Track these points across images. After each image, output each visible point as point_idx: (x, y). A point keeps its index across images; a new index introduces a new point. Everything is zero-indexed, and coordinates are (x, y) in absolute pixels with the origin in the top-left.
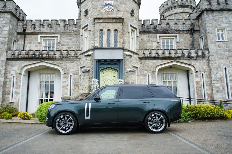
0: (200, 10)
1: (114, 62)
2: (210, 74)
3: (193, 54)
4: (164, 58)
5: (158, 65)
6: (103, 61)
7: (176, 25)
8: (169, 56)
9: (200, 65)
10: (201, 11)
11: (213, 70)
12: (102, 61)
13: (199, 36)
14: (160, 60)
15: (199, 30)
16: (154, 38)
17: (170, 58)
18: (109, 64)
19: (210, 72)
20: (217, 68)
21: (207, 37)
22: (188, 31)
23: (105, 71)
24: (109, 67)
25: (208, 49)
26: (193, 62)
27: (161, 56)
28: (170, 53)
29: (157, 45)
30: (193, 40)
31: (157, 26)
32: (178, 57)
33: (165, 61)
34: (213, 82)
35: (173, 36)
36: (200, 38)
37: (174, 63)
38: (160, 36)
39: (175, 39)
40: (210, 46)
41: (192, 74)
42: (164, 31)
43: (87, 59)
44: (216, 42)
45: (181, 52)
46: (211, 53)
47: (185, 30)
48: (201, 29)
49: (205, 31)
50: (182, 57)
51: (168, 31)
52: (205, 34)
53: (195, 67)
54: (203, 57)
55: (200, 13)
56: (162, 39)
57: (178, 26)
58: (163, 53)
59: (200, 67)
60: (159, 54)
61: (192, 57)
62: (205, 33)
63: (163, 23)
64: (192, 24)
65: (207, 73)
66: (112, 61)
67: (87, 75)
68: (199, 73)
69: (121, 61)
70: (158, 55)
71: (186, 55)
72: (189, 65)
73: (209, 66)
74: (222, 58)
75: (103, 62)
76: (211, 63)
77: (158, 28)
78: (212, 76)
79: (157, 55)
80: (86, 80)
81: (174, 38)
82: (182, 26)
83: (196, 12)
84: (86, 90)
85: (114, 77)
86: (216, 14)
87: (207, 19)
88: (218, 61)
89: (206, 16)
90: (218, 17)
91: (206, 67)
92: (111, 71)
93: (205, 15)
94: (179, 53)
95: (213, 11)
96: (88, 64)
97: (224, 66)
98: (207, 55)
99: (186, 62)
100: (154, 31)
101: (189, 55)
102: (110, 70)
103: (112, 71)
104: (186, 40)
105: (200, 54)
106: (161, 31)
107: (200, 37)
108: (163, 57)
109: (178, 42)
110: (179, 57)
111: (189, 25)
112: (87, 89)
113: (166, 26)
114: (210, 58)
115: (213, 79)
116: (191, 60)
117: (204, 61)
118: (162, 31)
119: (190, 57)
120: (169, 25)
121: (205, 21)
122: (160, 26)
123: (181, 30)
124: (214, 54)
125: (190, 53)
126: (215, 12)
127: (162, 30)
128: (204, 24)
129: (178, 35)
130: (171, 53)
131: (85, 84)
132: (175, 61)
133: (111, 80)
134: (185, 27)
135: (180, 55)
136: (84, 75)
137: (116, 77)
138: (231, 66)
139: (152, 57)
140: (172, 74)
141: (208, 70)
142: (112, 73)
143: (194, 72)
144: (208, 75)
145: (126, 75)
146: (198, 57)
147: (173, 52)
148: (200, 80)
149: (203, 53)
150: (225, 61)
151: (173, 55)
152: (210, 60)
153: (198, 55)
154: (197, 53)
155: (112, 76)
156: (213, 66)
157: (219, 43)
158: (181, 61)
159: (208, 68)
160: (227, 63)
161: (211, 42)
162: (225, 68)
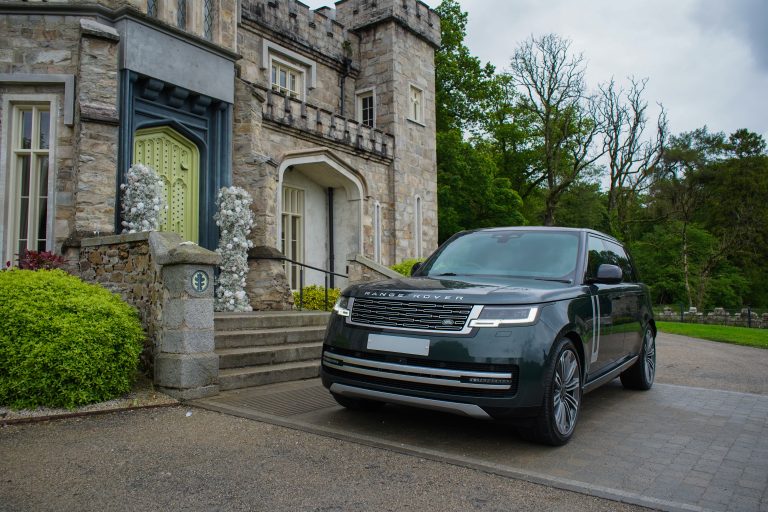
0: (378, 13)
1: (197, 107)
2: (390, 210)
3: (366, 144)
4: (303, 134)
5: (287, 153)
6: (157, 90)
7: (312, 31)
8: (316, 129)
9: (374, 174)
10: (384, 16)
11: (399, 200)
12: (152, 89)
13: (356, 88)
14: (289, 137)
15: (359, 72)
16: (251, 46)
17: (318, 138)
18: (174, 108)
19: (393, 205)
20: (406, 196)
21: (391, 101)
22: (337, 62)
23: (151, 137)
24: (172, 124)
25: (392, 136)
26: (360, 165)
27: (296, 125)
28: (319, 123)
29: (258, 77)
30: (342, 98)
31: (266, 7)
32: (335, 142)
33: (303, 146)
34: (397, 233)
35: (302, 64)
36: (358, 95)
37: (322, 158)
38: (269, 48)
39: (305, 74)
40: (399, 130)
41: (356, 203)
42: (281, 35)
43: (96, 52)
44: (407, 123)
45: (343, 128)
46: (397, 149)
47: (331, 56)
48: (368, 71)
49: (389, 81)
50: (342, 144)
51: (291, 40)
52: (385, 90)
53: (368, 182)
54: (382, 158)
55: (375, 19)
56: (273, 61)
57: (318, 35)
58: (304, 117)
59: (374, 186)
60: (294, 116)
61: (363, 151)
62: (384, 86)
63: (280, 6)
64: (347, 45)
65: (385, 206)
66: (193, 98)
67: (108, 139)
68: (370, 202)
69: (224, 111)
70: (290, 118)
71: (353, 139)
72: (356, 172)
73: (391, 188)
74: (413, 171)
75: (155, 94)
76: (397, 178)
77: (267, 18)
78: (398, 216)
79: (286, 118)
80: (101, 166)
81: (303, 70)
82: (326, 38)
83: (356, 12)
84: (102, 216)
85: (182, 173)
86: (411, 41)
87: (395, 48)
88: (408, 176)
89: (394, 39)
90: (412, 51)
91: (383, 186)
92: (172, 141)
93: (390, 35)
94: (338, 127)
95: (407, 29)
96: (105, 82)
97: (416, 193)
98: (390, 153)
99: (348, 160)
100: (256, 22)
101: (357, 140)
102: (168, 138)
103: (176, 143)
104: (327, 89)
105: (379, 148)
106: (274, 32)
107: (358, 92)
108: (302, 131)
109: (311, 89)
110: (337, 142)
111: (339, 45)
112: (106, 212)
113: (287, 18)
114: (396, 164)
115: (398, 224)
116: (357, 158)
117: (382, 169)
118: (278, 34)
119: (358, 151)
120: (296, 21)
121: (391, 51)
122: (272, 11)
123: (323, 51)
124: (403, 156)
125: (361, 137)
126: (409, 35)
127: (278, 30)
128: (383, 59)
129: (313, 64)
130: (322, 121)
131: (101, 183)
132: (326, 151)
133: (172, 182)
134: (331, 47)
135: (340, 136)
136: (91, 137)
137: (189, 171)
138: (426, 197)
139: (276, 119)
140: (290, 191)
141: (386, 198)
142: (174, 153)
143: (362, 196)
144: (386, 211)
145: (245, 174)
146: (374, 153)
147: (326, 120)
148: (372, 223)
149: (384, 145)
150: (417, 180)
151: (325, 130)
152: (394, 170)
153: (374, 148)
154: (373, 141)
155: (177, 166)
156: (399, 188)
157: (411, 126)
158: (339, 155)
159: (386, 192)
160: (421, 187)
161: (400, 119)
162: (418, 199)
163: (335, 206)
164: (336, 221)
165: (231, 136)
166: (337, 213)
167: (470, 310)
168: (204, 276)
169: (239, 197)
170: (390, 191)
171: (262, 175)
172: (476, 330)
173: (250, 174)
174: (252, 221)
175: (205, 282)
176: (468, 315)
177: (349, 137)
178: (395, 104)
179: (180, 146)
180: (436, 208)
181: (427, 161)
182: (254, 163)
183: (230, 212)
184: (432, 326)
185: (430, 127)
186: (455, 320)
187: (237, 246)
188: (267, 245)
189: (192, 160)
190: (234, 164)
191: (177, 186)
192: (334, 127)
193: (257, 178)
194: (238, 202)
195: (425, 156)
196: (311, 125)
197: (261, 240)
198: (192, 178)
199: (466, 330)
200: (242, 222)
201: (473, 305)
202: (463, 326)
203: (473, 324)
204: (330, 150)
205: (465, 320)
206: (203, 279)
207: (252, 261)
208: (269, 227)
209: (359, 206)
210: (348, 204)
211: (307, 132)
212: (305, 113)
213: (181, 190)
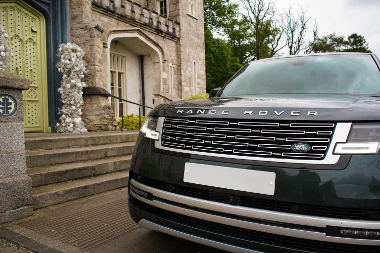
2: (178, 69)
3: (163, 28)
4: (122, 18)
5: (112, 30)
8: (131, 15)
9: (168, 46)
11: (183, 63)
14: (114, 19)
17: (132, 21)
19: (180, 66)
20: (187, 61)
21: (178, 2)
23: (4, 5)
25: (178, 24)
26: (159, 40)
27: (118, 11)
28: (133, 12)
33: (123, 26)
34: (183, 83)
37: (136, 35)
40: (182, 20)
41: (157, 64)
44: (187, 16)
45: (148, 16)
46: (182, 32)
50: (148, 26)
53: (164, 51)
54: (173, 37)
58: (123, 7)
59: (168, 54)
60: (116, 6)
61: (161, 32)
65: (175, 66)
68: (166, 63)
70: (114, 6)
71: (155, 24)
72: (157, 45)
73: (179, 56)
74: (191, 46)
76: (182, 49)
78: (183, 72)
79: (111, 7)
88: (188, 49)
91: (174, 55)
92: (23, 10)
94: (145, 15)
97: (193, 59)
98: (177, 34)
99: (152, 37)
101: (158, 25)
102: (19, 7)
103: (26, 12)
105: (171, 30)
108: (121, 16)
110: (145, 24)
114: (181, 41)
115: (183, 77)
116: (158, 36)
117: (172, 44)
119: (158, 31)
124: (185, 36)
125: (160, 22)
130: (135, 10)
132: (138, 30)
133: (24, 40)
135: (147, 21)
137: (38, 33)
138: (199, 62)
139: (104, 6)
140: (117, 56)
141: (175, 62)
142: (26, 20)
143: (161, 60)
144: (176, 70)
145: (79, 36)
146: (168, 33)
147: (137, 10)
148: (168, 76)
149: (174, 29)
150: (194, 52)
151: (137, 16)
152: (180, 45)
153: (168, 30)
154: (167, 26)
155: (28, 29)
156: (183, 56)
157: (189, 18)
158: (147, 33)
159: (176, 58)
160: (196, 56)
161: (183, 13)
162: (195, 63)
163: (145, 66)
164: (145, 76)
165: (68, 9)
166: (145, 71)
167: (333, 129)
168: (10, 100)
169: (74, 51)
170: (178, 58)
171: (91, 37)
172: (346, 159)
173: (83, 36)
174: (84, 68)
175: (13, 106)
176: (330, 137)
177: (152, 22)
178: (180, 4)
179: (30, 14)
180: (204, 68)
181: (199, 40)
182: (86, 28)
183: (67, 61)
184: (277, 153)
185: (201, 20)
186: (311, 144)
187: (74, 86)
188: (97, 85)
189: (40, 25)
190: (71, 29)
191: (29, 43)
192: (143, 15)
193: (88, 39)
194: (73, 54)
195: (198, 38)
196: (128, 12)
197: (92, 83)
198: (41, 38)
199: (331, 159)
200: (77, 69)
201: (335, 122)
202: (325, 152)
203: (340, 149)
204: (140, 29)
205: (328, 144)
206: (11, 104)
207: (87, 97)
208: (98, 74)
209: (159, 66)
210: (152, 65)
211: (125, 17)
212: (123, 4)
213: (32, 47)
